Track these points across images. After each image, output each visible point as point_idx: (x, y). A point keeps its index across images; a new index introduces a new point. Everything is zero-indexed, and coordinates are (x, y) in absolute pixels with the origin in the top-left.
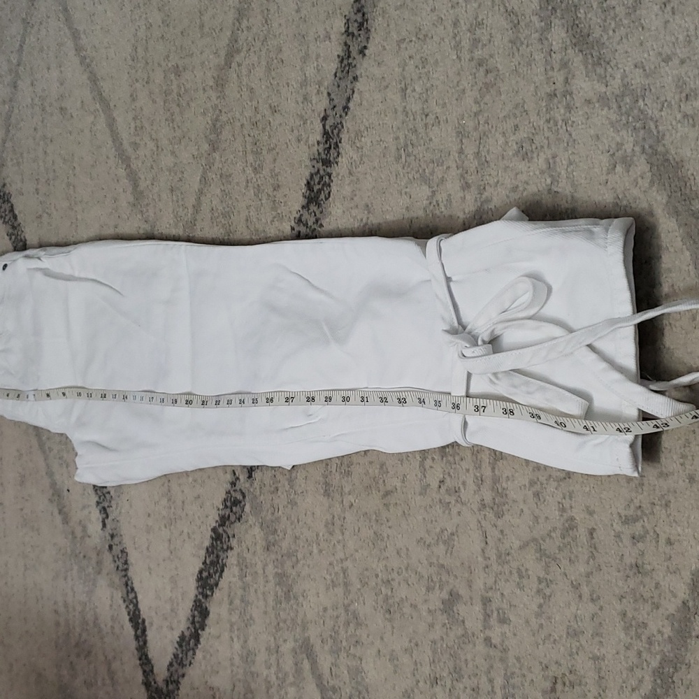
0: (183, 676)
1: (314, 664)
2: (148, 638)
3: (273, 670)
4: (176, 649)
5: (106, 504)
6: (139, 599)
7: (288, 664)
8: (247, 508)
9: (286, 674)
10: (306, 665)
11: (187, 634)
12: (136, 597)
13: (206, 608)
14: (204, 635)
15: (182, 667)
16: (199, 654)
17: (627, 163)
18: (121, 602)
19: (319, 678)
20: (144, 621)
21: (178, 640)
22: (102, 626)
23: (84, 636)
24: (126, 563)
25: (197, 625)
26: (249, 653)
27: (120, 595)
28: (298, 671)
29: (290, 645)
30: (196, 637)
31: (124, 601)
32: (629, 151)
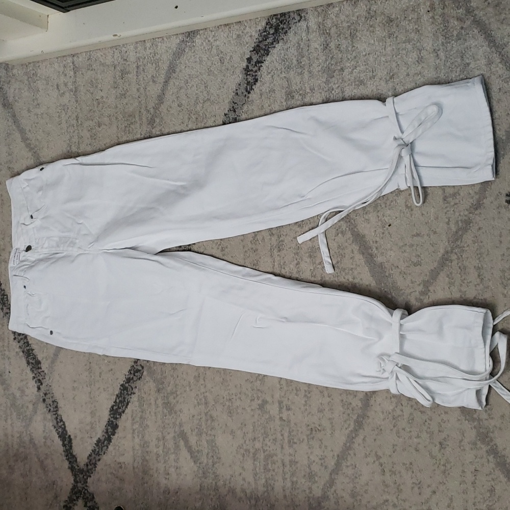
0: (99, 460)
1: (186, 441)
2: (73, 445)
3: (161, 448)
4: (94, 447)
5: (40, 378)
6: (66, 425)
7: (171, 444)
8: (145, 373)
9: (169, 449)
10: (182, 443)
11: (103, 439)
12: (64, 424)
13: (116, 424)
14: (115, 439)
15: (99, 456)
16: (111, 448)
17: (343, 233)
18: (52, 428)
19: (189, 449)
20: (70, 436)
21: (96, 442)
22: (36, 442)
23: (22, 450)
24: (56, 407)
25: (110, 433)
26: (146, 442)
27: (51, 424)
28: (177, 447)
29: (172, 435)
30: (109, 440)
31: (55, 427)
32: (344, 229)
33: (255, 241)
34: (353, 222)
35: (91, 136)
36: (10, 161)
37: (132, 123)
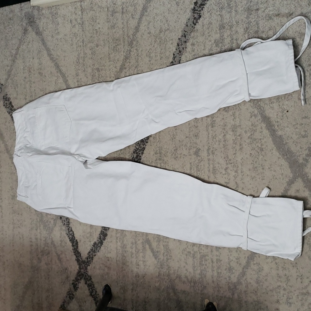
0: (95, 255)
1: (150, 246)
2: (79, 246)
3: (134, 249)
4: (92, 247)
6: (74, 233)
7: (140, 247)
9: (139, 250)
10: (147, 246)
11: (97, 242)
12: (73, 233)
13: (106, 233)
14: (105, 242)
15: (95, 253)
16: (102, 248)
17: (255, 116)
18: (66, 235)
19: (152, 250)
20: (77, 240)
21: (93, 244)
22: (56, 244)
23: (46, 248)
24: (69, 222)
25: (102, 239)
26: (124, 245)
27: (65, 233)
28: (144, 248)
29: (141, 241)
30: (101, 243)
31: (67, 235)
32: (256, 114)
33: (196, 121)
34: (262, 109)
35: (92, 53)
36: (40, 68)
37: (118, 45)
